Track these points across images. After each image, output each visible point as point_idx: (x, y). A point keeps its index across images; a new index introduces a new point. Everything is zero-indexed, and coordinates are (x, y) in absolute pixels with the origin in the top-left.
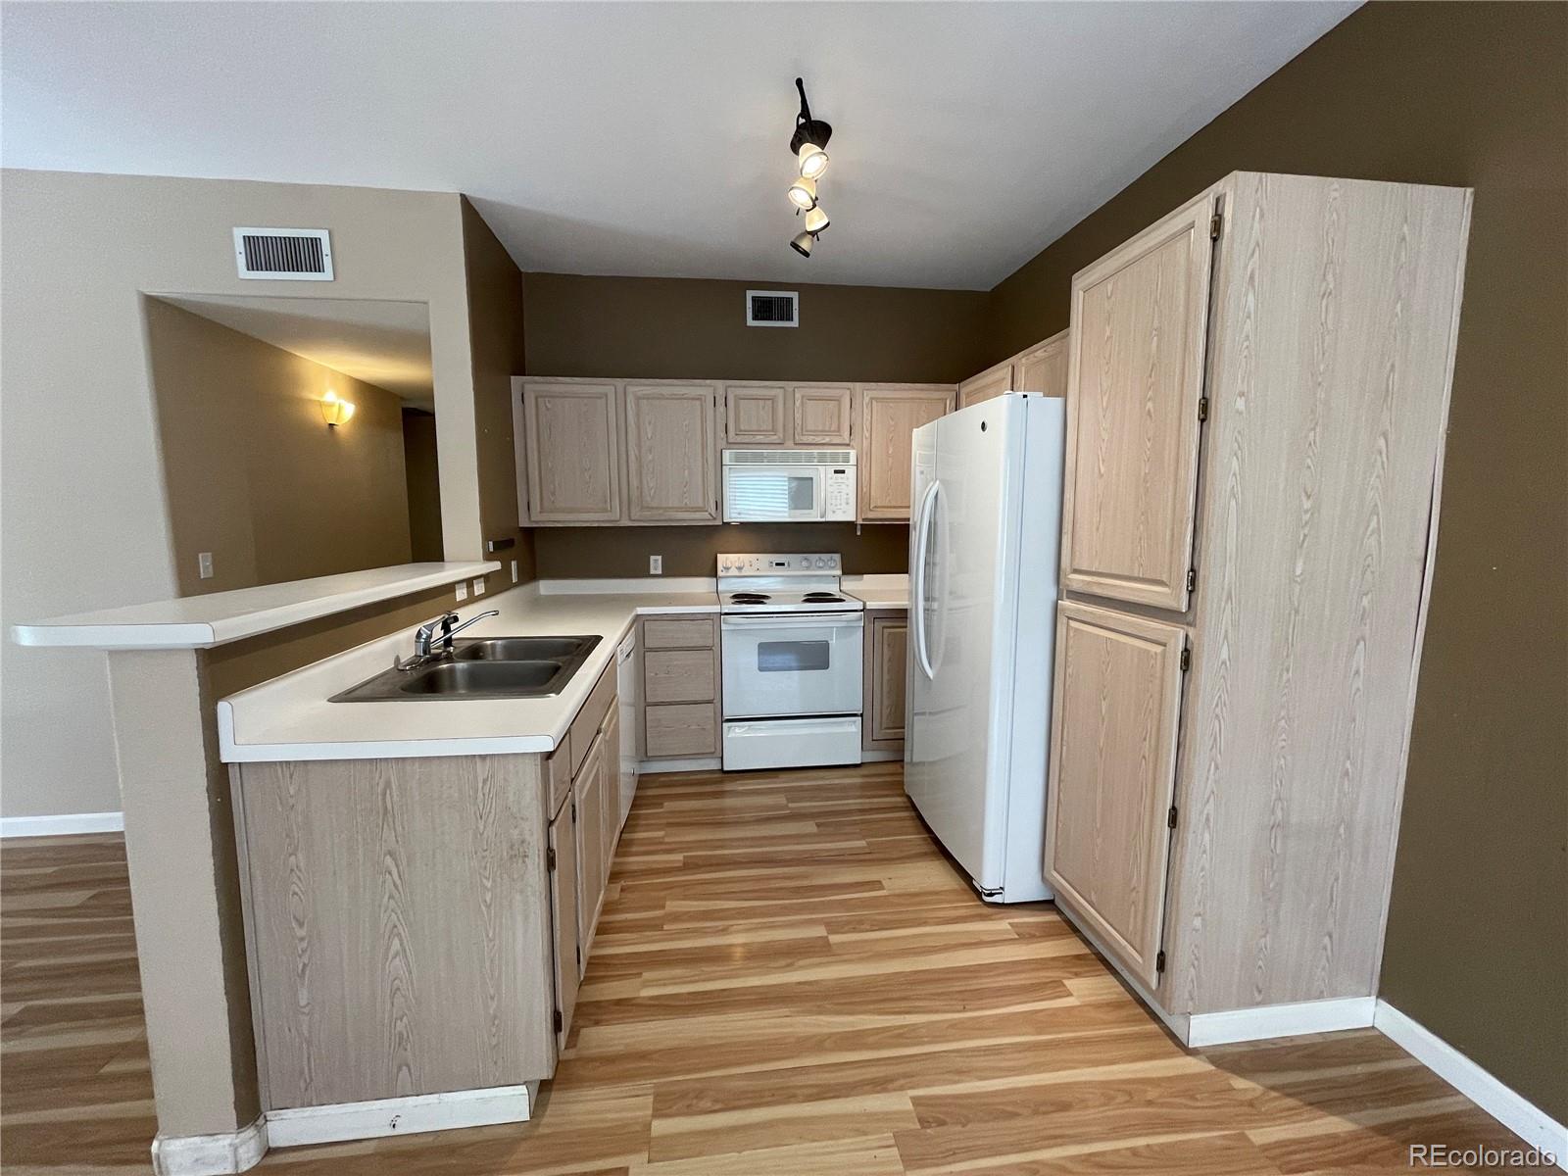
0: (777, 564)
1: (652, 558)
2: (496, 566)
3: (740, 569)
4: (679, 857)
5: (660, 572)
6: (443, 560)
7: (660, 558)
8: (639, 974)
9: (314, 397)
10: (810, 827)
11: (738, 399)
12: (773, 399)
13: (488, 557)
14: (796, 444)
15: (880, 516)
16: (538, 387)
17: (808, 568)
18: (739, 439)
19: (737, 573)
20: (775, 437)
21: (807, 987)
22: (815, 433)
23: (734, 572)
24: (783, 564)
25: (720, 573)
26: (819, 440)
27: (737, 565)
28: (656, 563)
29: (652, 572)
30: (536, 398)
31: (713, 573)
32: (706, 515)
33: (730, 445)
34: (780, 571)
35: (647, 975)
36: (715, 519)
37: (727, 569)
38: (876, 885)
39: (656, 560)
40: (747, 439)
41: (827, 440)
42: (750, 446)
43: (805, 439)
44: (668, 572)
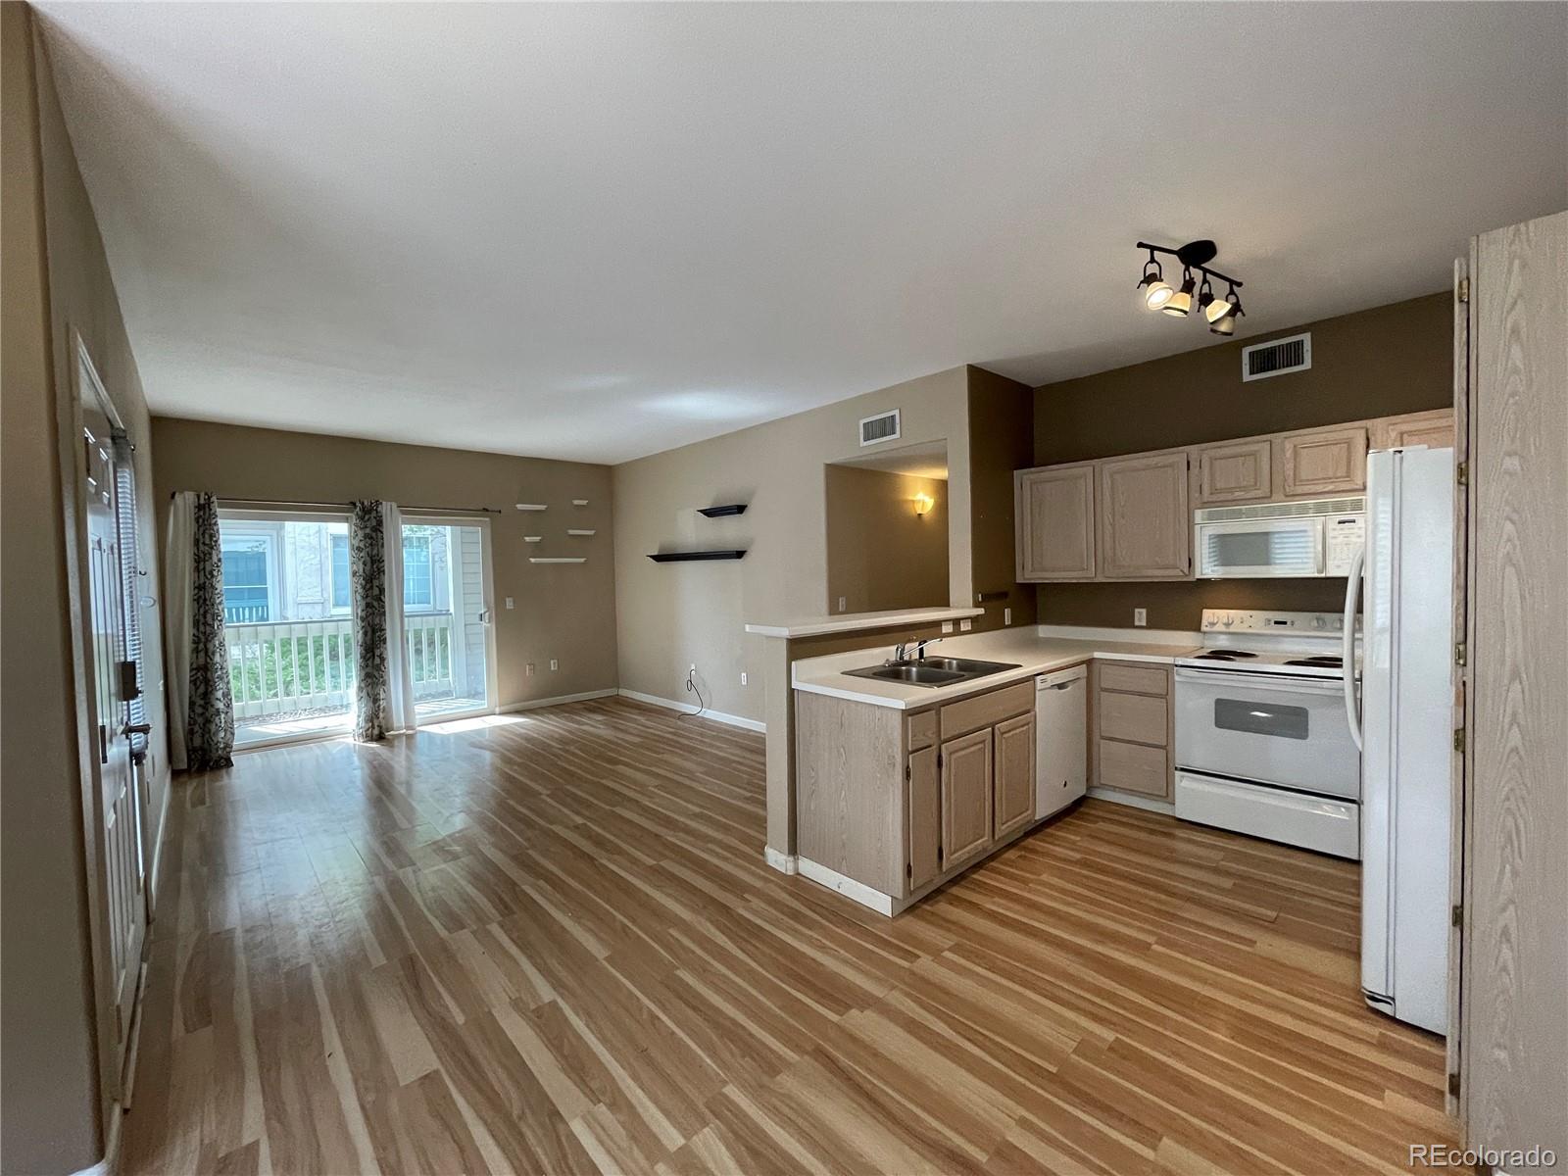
0: (1276, 623)
1: (1137, 610)
2: (981, 611)
3: (1227, 625)
4: (1078, 856)
5: (1144, 624)
6: (948, 606)
7: (1144, 611)
8: (993, 897)
9: (910, 498)
10: (1227, 883)
11: (1212, 460)
12: (1253, 454)
13: (977, 605)
14: (1287, 496)
16: (1032, 477)
18: (1214, 498)
19: (1223, 630)
20: (1259, 492)
21: (1101, 956)
22: (1313, 481)
23: (1220, 627)
24: (1285, 623)
25: (1204, 628)
26: (1320, 488)
27: (1225, 620)
28: (1141, 615)
29: (1137, 623)
30: (1031, 484)
31: (1198, 628)
32: (1177, 572)
33: (1204, 505)
34: (1277, 630)
35: (996, 899)
36: (1188, 575)
37: (1213, 624)
38: (1252, 943)
39: (1140, 613)
40: (1222, 497)
41: (1330, 487)
42: (1226, 503)
43: (1299, 490)
44: (1152, 625)
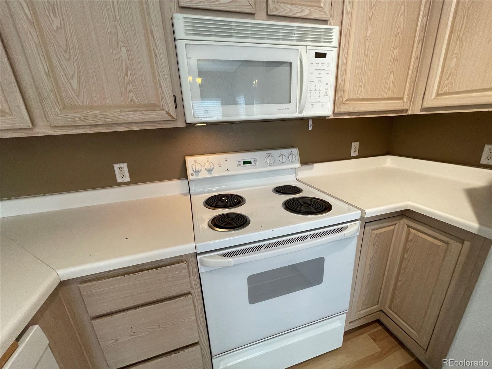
0: (245, 163)
1: (116, 166)
3: (210, 171)
5: (128, 180)
7: (125, 166)
14: (269, 16)
15: (351, 110)
17: (271, 164)
19: (207, 175)
23: (204, 174)
24: (250, 162)
25: (190, 177)
27: (207, 167)
28: (122, 171)
29: (119, 180)
31: (184, 175)
33: (184, 10)
34: (247, 169)
36: (174, 120)
37: (197, 172)
39: (121, 169)
43: (281, 10)
